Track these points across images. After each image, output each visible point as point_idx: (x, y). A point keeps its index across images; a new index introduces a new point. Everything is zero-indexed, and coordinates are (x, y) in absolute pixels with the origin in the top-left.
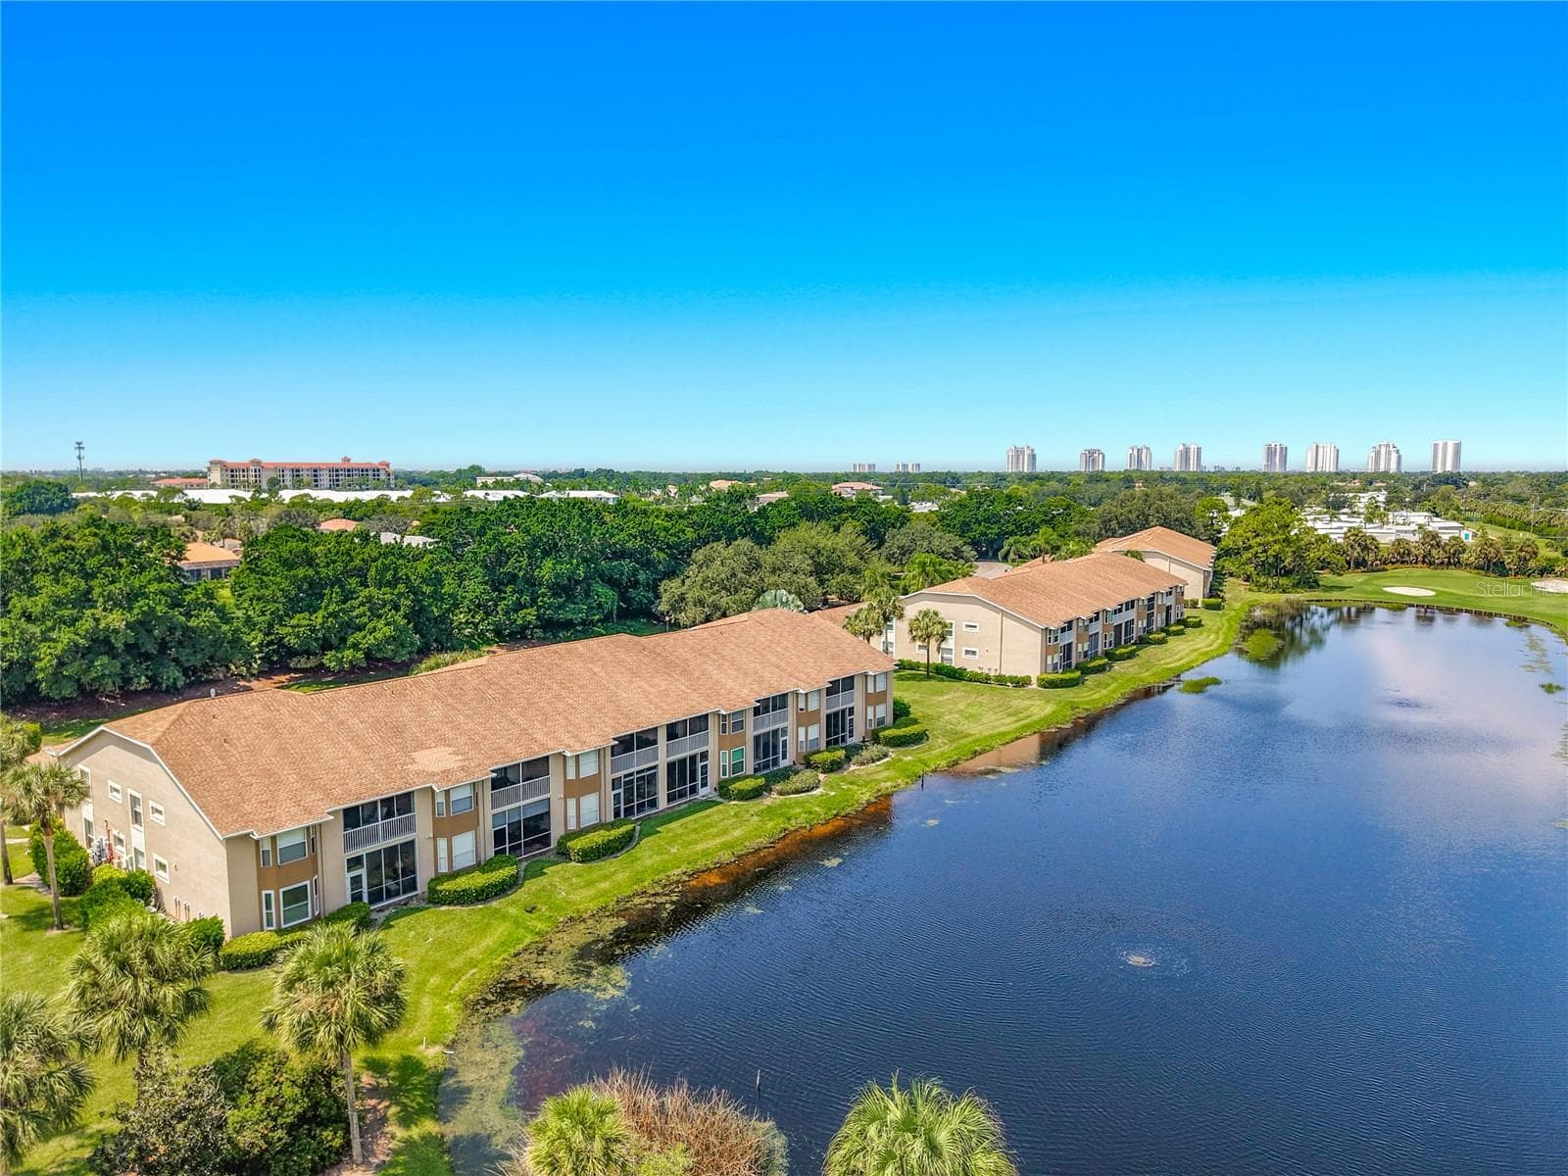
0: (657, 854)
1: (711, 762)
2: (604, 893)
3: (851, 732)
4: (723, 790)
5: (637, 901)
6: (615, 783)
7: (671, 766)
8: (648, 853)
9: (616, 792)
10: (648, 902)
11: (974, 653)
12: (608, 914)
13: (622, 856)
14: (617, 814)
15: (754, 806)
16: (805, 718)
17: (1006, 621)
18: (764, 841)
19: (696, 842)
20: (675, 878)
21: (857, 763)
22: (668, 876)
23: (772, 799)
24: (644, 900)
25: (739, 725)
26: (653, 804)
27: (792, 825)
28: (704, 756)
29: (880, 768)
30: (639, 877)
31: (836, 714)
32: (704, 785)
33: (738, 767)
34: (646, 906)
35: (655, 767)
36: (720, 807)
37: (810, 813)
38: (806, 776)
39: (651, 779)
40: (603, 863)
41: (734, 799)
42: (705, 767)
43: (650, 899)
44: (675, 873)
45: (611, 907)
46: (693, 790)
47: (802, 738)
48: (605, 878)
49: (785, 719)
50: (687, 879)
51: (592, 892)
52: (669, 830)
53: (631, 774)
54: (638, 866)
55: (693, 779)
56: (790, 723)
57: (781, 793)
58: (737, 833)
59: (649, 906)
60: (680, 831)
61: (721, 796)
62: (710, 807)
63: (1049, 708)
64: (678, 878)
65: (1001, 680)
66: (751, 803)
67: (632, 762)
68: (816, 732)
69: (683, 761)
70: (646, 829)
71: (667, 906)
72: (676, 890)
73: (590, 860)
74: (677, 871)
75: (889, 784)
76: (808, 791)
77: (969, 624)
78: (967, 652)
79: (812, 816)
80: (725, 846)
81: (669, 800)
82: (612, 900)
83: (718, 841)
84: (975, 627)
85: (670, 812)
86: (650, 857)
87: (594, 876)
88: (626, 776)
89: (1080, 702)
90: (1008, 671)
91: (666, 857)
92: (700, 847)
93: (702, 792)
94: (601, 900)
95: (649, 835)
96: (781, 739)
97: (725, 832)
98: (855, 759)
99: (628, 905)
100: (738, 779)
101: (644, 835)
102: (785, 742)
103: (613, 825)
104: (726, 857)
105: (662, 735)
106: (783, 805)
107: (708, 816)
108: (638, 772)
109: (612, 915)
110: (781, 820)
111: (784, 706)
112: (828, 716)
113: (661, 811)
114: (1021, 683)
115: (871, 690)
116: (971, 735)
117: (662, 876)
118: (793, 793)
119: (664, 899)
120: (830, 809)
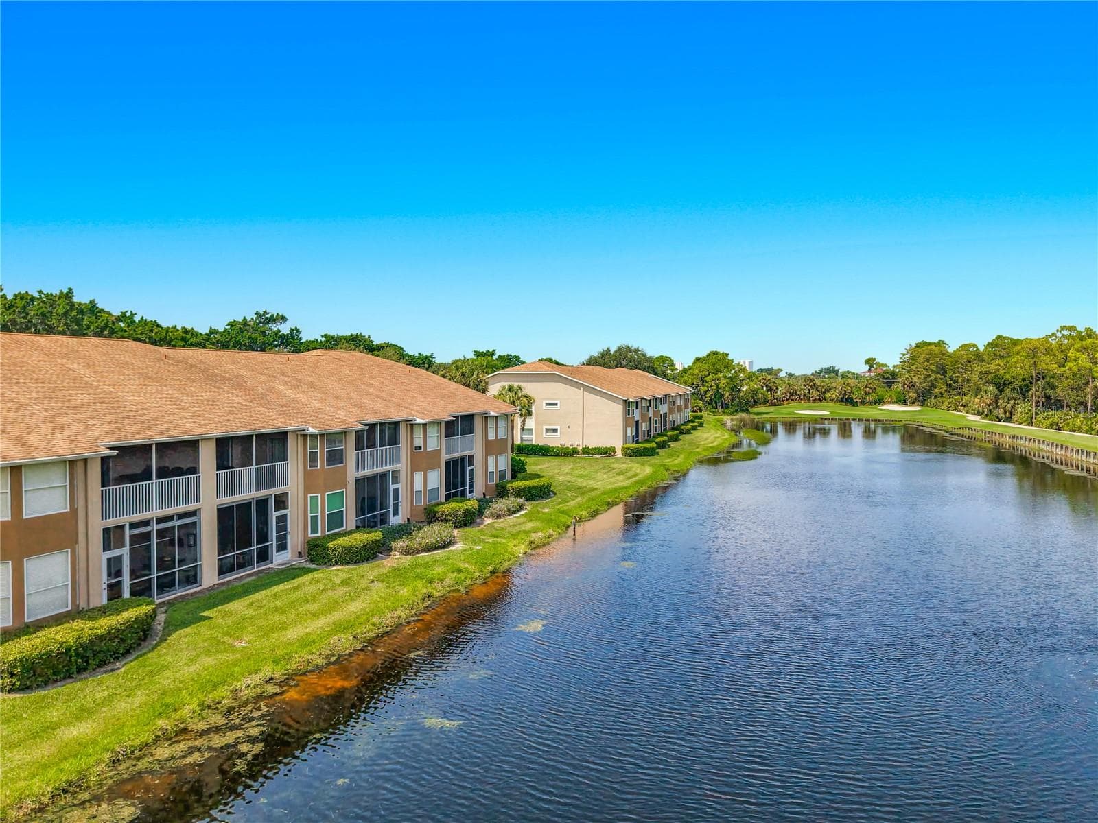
0: (207, 652)
1: (293, 513)
2: (77, 749)
3: (471, 486)
4: (317, 553)
5: (163, 752)
6: (111, 537)
7: (224, 514)
8: (186, 655)
9: (114, 553)
10: (191, 751)
11: (555, 431)
12: (85, 796)
13: (128, 669)
14: (114, 591)
15: (369, 570)
16: (422, 460)
17: (588, 396)
18: (402, 614)
19: (283, 627)
20: (251, 693)
21: (491, 516)
22: (235, 691)
23: (395, 560)
24: (182, 747)
25: (335, 457)
26: (191, 578)
27: (437, 590)
28: (281, 502)
29: (521, 520)
30: (168, 700)
31: (455, 461)
32: (282, 547)
33: (335, 520)
34: (190, 760)
35: (193, 513)
36: (315, 575)
37: (459, 571)
38: (435, 531)
39: (188, 536)
40: (78, 685)
41: (337, 564)
42: (282, 520)
43: (197, 743)
44: (249, 683)
45: (94, 779)
46: (264, 556)
47: (418, 487)
48: (83, 713)
49: (396, 459)
50: (278, 690)
51: (44, 750)
52: (230, 613)
53: (147, 523)
54: (166, 680)
55: (263, 537)
56: (403, 464)
57: (407, 552)
58: (355, 607)
59: (196, 757)
60: (250, 612)
61: (312, 561)
62: (298, 576)
63: (648, 470)
64: (259, 691)
65: (587, 451)
66: (364, 568)
67: (150, 501)
68: (436, 479)
69: (244, 507)
70: (179, 616)
71: (244, 748)
72: (256, 714)
73: (46, 684)
74: (256, 679)
75: (541, 534)
76: (444, 547)
77: (548, 402)
78: (548, 430)
79: (462, 575)
80: (341, 627)
81: (221, 572)
82: (97, 763)
83: (322, 622)
84: (556, 404)
85: (224, 588)
86: (193, 660)
87: (53, 715)
88: (133, 526)
89: (671, 465)
90: (592, 443)
91: (227, 656)
92: (293, 634)
93: (279, 559)
94: (66, 765)
95: (185, 624)
96: (392, 487)
97: (333, 606)
98: (487, 512)
99: (141, 765)
100: (339, 535)
101: (172, 626)
102: (396, 491)
103: (103, 611)
104: (345, 643)
105: (207, 456)
106: (413, 567)
107: (296, 589)
108: (160, 520)
109: (97, 799)
110: (419, 584)
111: (394, 441)
112: (447, 463)
113: (207, 589)
114: (608, 453)
115: (491, 436)
116: (596, 489)
117: (223, 693)
118: (424, 551)
119: (230, 738)
120: (484, 565)
